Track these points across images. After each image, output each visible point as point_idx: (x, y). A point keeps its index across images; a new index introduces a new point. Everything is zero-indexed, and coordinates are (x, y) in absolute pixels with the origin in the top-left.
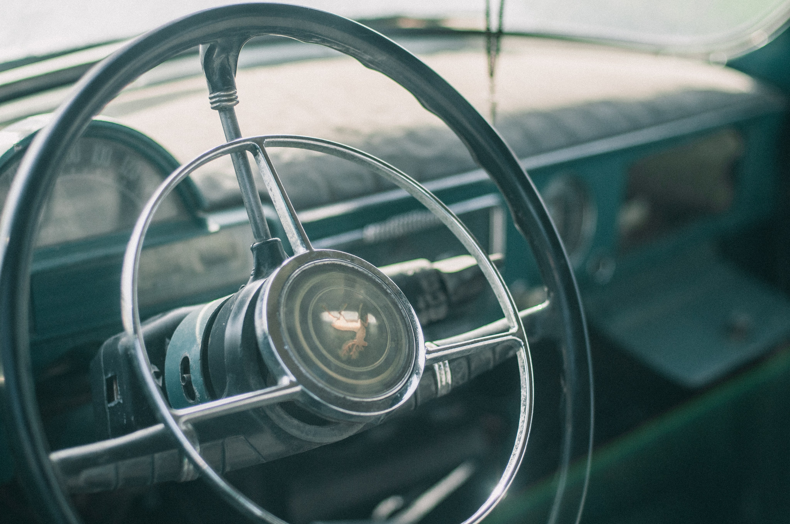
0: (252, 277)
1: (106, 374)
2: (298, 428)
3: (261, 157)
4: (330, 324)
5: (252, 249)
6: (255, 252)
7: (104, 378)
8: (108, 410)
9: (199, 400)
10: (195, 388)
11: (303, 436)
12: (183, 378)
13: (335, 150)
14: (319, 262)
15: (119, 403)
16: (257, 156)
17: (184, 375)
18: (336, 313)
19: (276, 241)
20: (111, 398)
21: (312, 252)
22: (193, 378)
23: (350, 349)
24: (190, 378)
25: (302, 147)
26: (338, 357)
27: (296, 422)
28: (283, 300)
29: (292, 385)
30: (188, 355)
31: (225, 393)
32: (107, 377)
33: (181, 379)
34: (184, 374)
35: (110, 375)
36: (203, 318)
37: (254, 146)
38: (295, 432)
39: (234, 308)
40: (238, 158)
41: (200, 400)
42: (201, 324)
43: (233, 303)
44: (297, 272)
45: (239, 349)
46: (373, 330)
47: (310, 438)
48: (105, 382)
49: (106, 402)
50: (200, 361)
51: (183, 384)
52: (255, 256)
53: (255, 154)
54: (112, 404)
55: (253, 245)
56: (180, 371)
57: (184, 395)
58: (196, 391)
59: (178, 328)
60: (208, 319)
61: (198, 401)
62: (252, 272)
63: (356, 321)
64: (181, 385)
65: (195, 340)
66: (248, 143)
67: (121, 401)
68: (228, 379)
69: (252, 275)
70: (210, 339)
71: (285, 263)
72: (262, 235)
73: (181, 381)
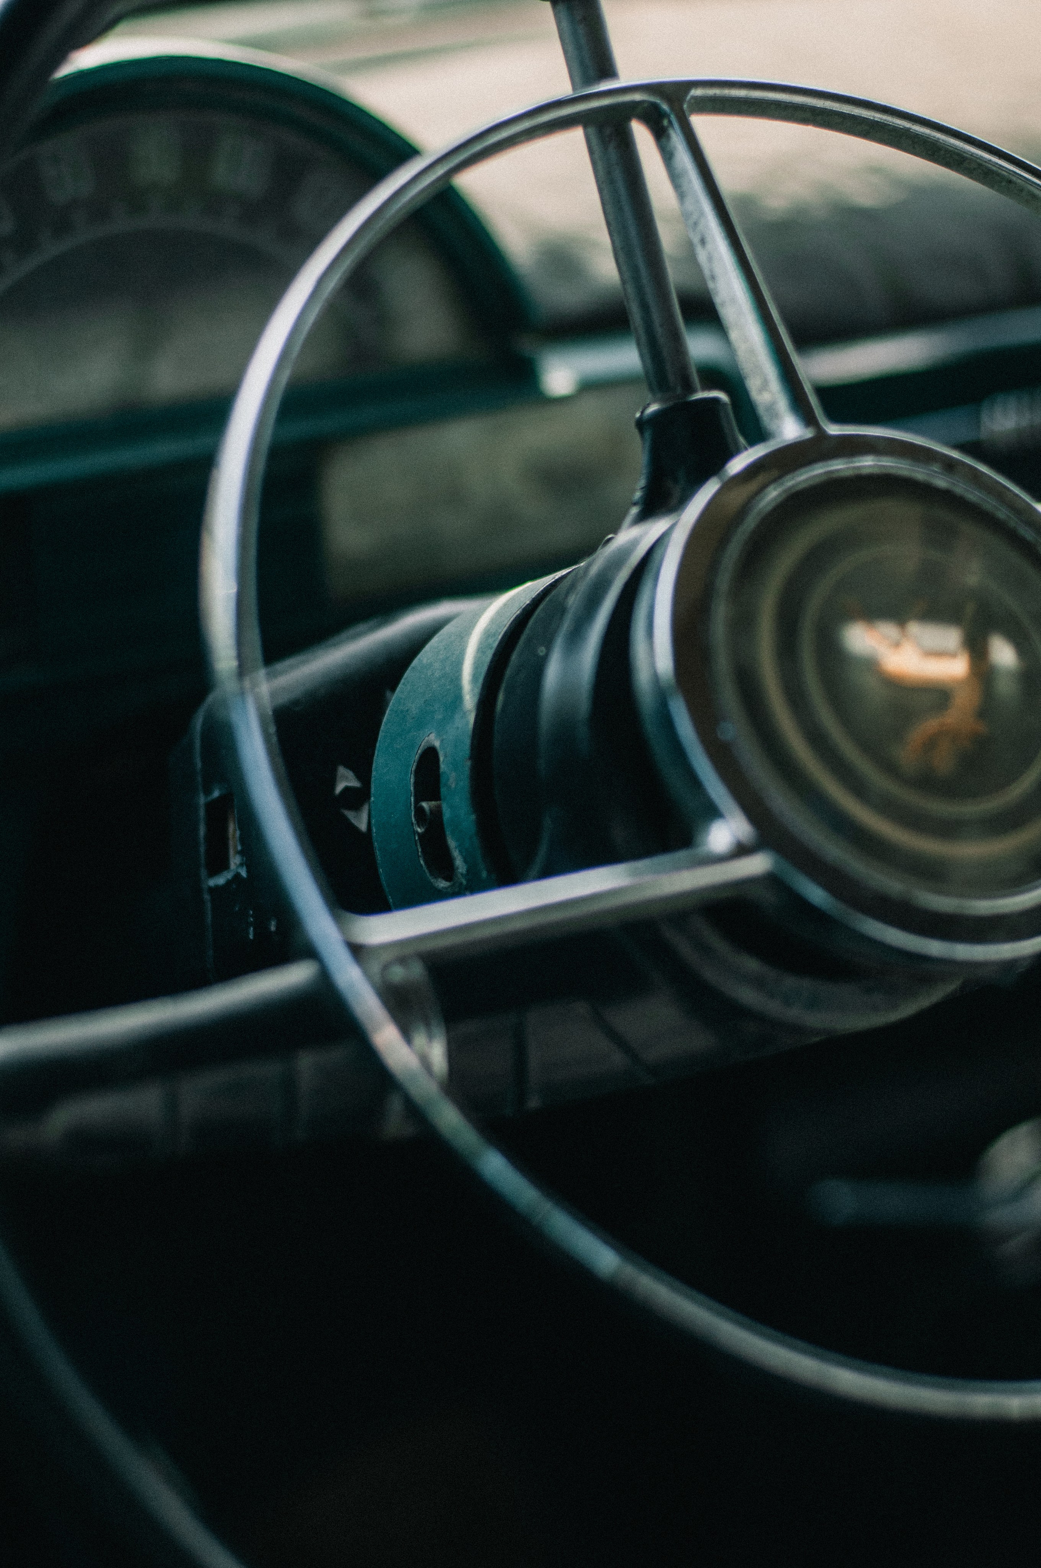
0: (634, 511)
1: (208, 791)
2: (759, 983)
3: (677, 140)
4: (871, 664)
5: (641, 424)
6: (648, 434)
7: (202, 800)
8: (207, 897)
9: (464, 882)
10: (452, 843)
11: (773, 1007)
12: (419, 811)
13: (906, 132)
14: (839, 466)
15: (237, 876)
16: (664, 140)
17: (425, 805)
18: (888, 630)
19: (716, 400)
20: (219, 864)
21: (821, 435)
22: (447, 814)
23: (931, 744)
24: (437, 814)
25: (804, 121)
26: (890, 768)
27: (752, 964)
28: (724, 581)
29: (741, 850)
30: (437, 744)
31: (536, 867)
32: (210, 798)
33: (413, 813)
34: (423, 800)
35: (216, 794)
36: (487, 634)
37: (655, 107)
38: (747, 996)
39: (574, 601)
40: (604, 142)
41: (468, 881)
42: (481, 650)
43: (572, 587)
44: (773, 494)
45: (583, 732)
46: (1006, 688)
47: (795, 1014)
48: (202, 813)
49: (203, 872)
50: (469, 763)
51: (419, 830)
52: (648, 444)
53: (660, 134)
54: (220, 880)
55: (642, 412)
56: (412, 788)
57: (422, 862)
58: (456, 854)
59: (415, 662)
60: (500, 637)
61: (461, 884)
62: (638, 495)
63: (952, 655)
64: (415, 832)
65: (458, 698)
66: (637, 97)
67: (244, 873)
68: (548, 822)
69: (635, 504)
70: (501, 697)
71: (737, 465)
72: (671, 378)
73: (413, 819)
